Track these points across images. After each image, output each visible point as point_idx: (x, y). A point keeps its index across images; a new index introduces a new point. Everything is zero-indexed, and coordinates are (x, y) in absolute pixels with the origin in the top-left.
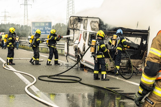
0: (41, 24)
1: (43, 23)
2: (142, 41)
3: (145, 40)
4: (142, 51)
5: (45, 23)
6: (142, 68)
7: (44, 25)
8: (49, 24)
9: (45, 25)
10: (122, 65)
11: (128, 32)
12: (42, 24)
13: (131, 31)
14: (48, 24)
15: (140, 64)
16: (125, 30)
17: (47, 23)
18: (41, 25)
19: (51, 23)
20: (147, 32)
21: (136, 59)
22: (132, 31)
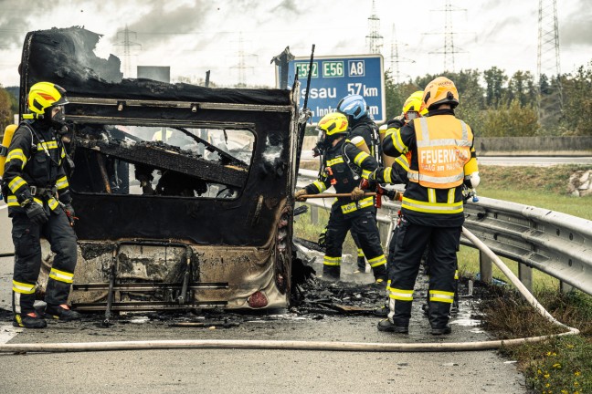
0: (326, 69)
1: (337, 60)
2: (259, 148)
3: (275, 143)
4: (261, 199)
5: (347, 62)
6: (268, 292)
7: (338, 71)
8: (366, 68)
9: (346, 71)
10: (151, 278)
11: (180, 104)
12: (328, 67)
13: (195, 96)
14: (361, 66)
15: (254, 270)
16: (158, 90)
17: (356, 60)
18: (326, 74)
19: (379, 59)
20: (283, 99)
21: (229, 243)
22: (199, 96)
